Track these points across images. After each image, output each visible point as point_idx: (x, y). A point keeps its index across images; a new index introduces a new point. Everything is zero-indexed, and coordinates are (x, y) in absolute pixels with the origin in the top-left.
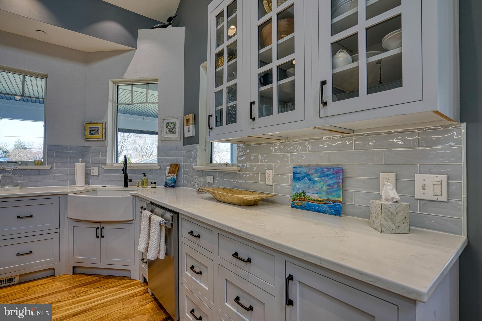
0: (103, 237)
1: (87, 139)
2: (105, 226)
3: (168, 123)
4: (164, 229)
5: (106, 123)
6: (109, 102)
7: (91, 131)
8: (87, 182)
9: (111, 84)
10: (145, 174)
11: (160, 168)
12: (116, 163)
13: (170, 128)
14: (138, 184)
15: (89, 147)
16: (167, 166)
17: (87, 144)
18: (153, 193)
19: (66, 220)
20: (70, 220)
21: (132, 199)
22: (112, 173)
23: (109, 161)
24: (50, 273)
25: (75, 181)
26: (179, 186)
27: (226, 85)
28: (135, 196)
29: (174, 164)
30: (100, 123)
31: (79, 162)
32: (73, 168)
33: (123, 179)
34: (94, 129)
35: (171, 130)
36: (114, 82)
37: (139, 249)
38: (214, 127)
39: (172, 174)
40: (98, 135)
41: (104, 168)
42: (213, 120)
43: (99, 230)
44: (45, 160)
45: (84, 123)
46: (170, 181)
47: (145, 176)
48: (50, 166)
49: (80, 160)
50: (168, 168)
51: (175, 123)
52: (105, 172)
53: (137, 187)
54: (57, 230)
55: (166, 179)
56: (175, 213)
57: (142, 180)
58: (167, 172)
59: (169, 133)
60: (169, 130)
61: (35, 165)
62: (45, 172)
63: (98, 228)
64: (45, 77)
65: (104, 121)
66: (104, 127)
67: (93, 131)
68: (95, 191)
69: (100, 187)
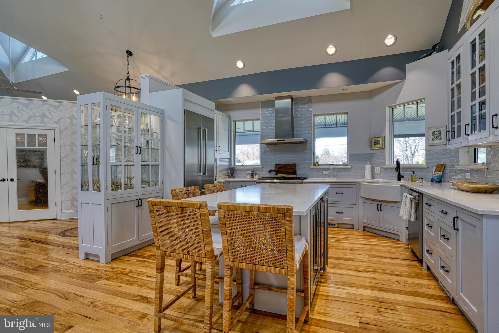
0: (381, 210)
1: (372, 149)
2: (383, 204)
3: (434, 132)
4: (413, 203)
5: (384, 136)
6: (387, 122)
7: (375, 143)
8: (373, 177)
9: (387, 108)
10: (414, 172)
11: (427, 168)
12: (393, 164)
13: (436, 136)
14: (409, 179)
15: (374, 154)
16: (434, 166)
17: (372, 152)
18: (420, 186)
19: (360, 198)
20: (362, 198)
21: (400, 188)
22: (389, 171)
23: (387, 163)
24: (351, 226)
25: (365, 176)
26: (444, 182)
27: (456, 111)
28: (403, 186)
29: (440, 164)
30: (381, 137)
31: (367, 164)
32: (364, 168)
33: (397, 176)
34: (376, 141)
35: (437, 137)
36: (389, 107)
37: (400, 215)
38: (451, 139)
39: (438, 172)
40: (379, 145)
41: (383, 168)
42: (450, 134)
43: (379, 206)
44: (348, 163)
45: (370, 138)
46: (436, 178)
47: (414, 173)
48: (351, 167)
49: (368, 162)
50: (435, 168)
51: (441, 131)
52: (385, 171)
53: (408, 181)
54: (355, 203)
55: (433, 176)
56: (421, 194)
57: (412, 176)
58: (434, 170)
59: (435, 139)
60: (435, 137)
61: (343, 166)
62: (348, 170)
63: (378, 204)
64: (347, 113)
65: (383, 135)
66: (383, 139)
67: (376, 143)
68: (378, 182)
69: (381, 180)
